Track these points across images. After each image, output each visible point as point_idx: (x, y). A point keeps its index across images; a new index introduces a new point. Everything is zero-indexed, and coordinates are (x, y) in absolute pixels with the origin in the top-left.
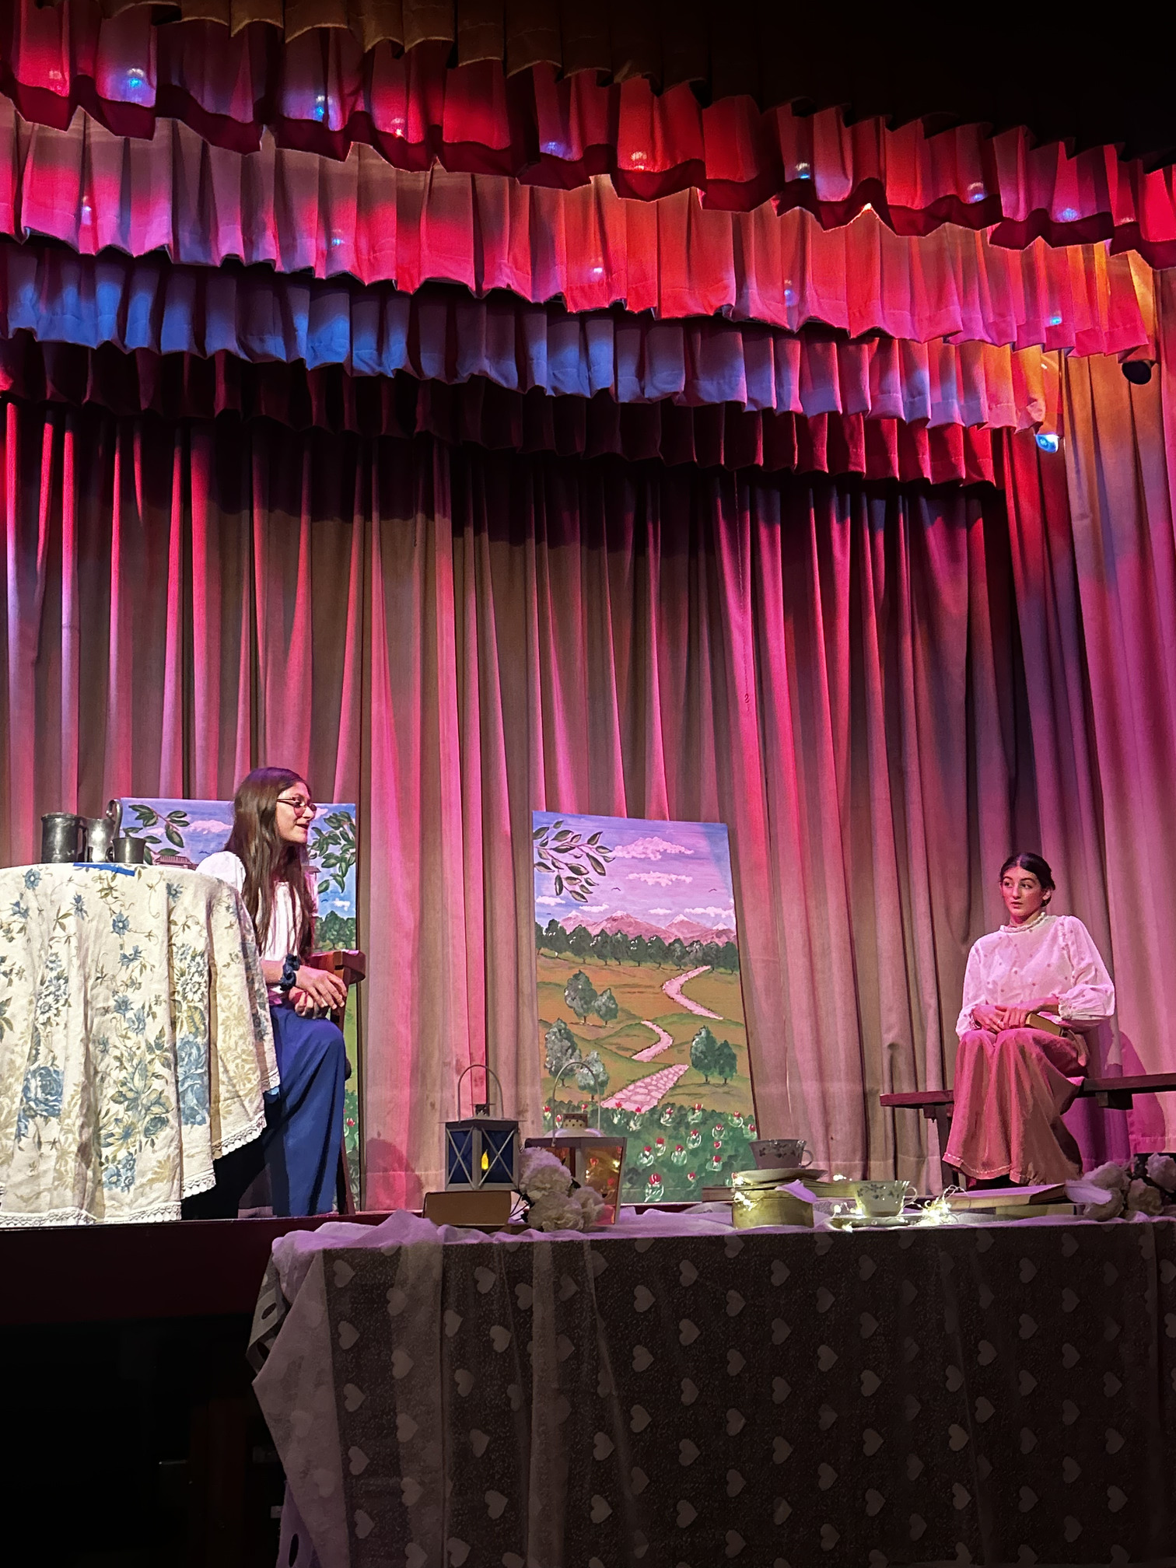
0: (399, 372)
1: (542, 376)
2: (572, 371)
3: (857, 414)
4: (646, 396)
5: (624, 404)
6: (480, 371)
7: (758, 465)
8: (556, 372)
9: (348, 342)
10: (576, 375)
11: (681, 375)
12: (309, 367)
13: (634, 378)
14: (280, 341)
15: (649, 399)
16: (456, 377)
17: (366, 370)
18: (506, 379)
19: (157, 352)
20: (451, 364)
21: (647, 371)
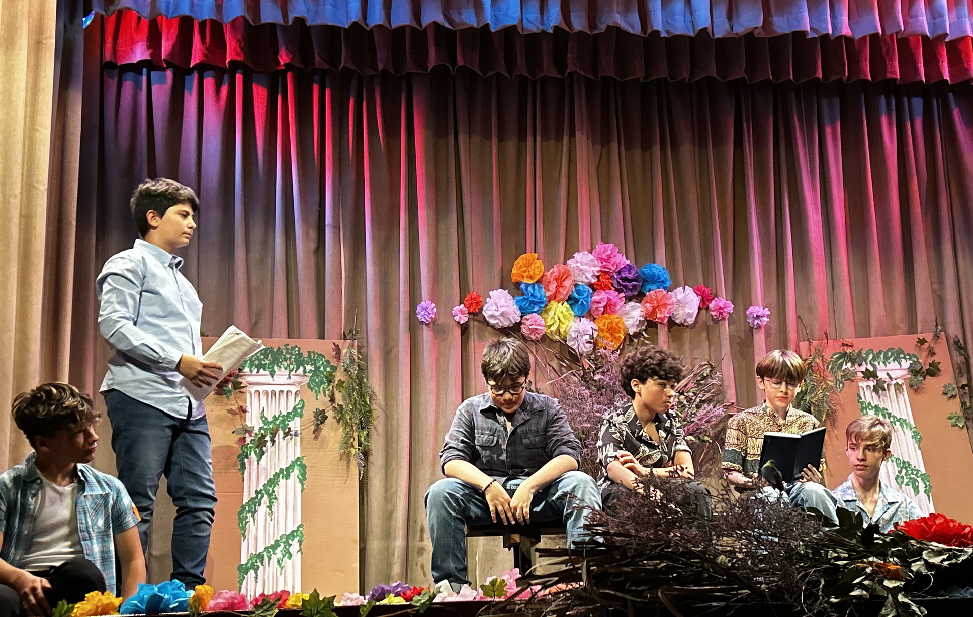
0: (556, 28)
1: (658, 22)
2: (680, 18)
3: (891, 36)
4: (734, 32)
5: (718, 39)
6: (614, 22)
7: (818, 79)
8: (668, 20)
9: (520, 9)
10: (683, 20)
11: (760, 14)
12: (493, 30)
13: (726, 20)
14: (472, 12)
15: (736, 34)
16: (596, 28)
17: (534, 29)
18: (632, 27)
19: (389, 27)
20: (592, 21)
21: (734, 14)
